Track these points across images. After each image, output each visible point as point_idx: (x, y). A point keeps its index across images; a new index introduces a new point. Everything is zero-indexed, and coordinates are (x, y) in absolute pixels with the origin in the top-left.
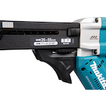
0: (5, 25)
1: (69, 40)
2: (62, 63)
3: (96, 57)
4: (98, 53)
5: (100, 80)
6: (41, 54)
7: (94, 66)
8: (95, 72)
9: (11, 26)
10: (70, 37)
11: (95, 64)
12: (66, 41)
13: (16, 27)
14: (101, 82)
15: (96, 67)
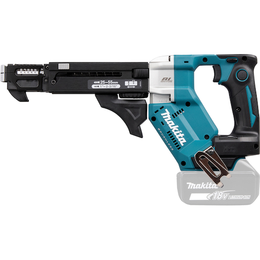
0: (61, 67)
1: (136, 83)
2: (129, 111)
3: (171, 105)
4: (173, 99)
5: (175, 133)
6: (106, 99)
7: (167, 116)
8: (168, 123)
9: (67, 67)
11: (168, 113)
12: (132, 84)
13: (73, 69)
14: (177, 137)
15: (169, 116)
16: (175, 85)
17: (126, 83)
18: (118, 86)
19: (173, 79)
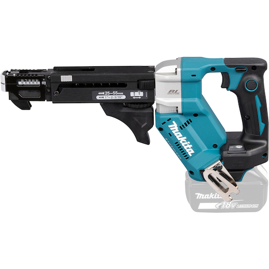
0: (63, 79)
2: (135, 119)
3: (178, 116)
4: (180, 111)
5: (183, 144)
7: (174, 127)
9: (70, 79)
10: (142, 90)
11: (175, 125)
12: (138, 95)
13: (76, 80)
14: (185, 148)
15: (176, 128)
16: (183, 97)
17: (132, 94)
18: (124, 97)
19: (180, 91)
